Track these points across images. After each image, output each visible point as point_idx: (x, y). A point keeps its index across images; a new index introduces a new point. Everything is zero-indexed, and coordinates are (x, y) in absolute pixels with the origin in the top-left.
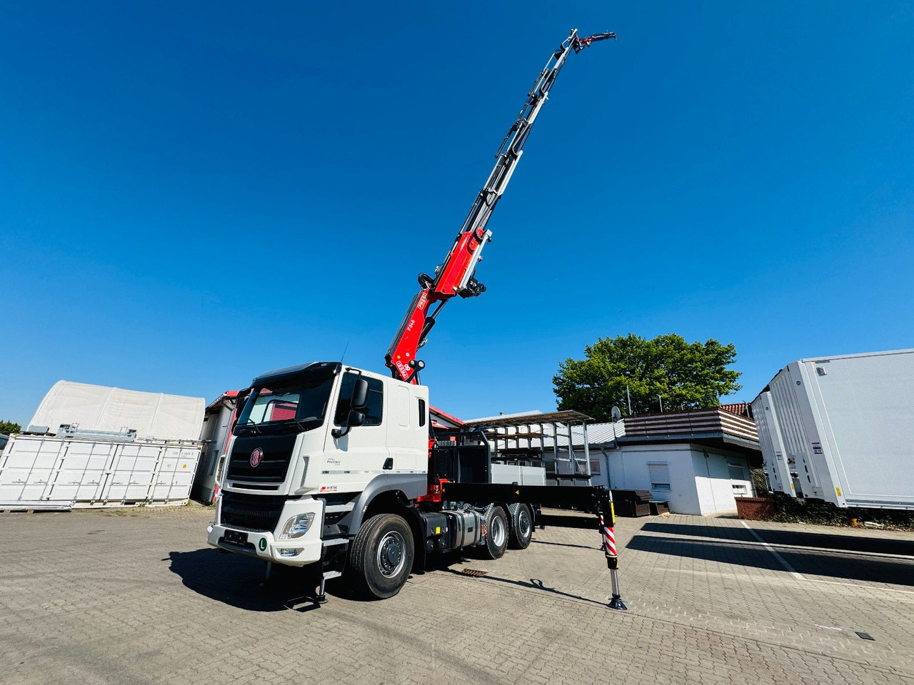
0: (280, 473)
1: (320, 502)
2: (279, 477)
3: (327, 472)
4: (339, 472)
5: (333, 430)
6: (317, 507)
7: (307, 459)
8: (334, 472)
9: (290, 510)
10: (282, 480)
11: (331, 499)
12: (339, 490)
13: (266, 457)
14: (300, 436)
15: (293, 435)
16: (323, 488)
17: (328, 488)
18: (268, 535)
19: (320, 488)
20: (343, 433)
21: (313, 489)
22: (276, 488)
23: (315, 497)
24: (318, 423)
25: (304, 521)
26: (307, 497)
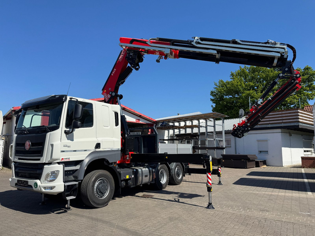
0: (40, 153)
1: (61, 166)
2: (40, 155)
3: (63, 151)
4: (71, 151)
5: (65, 131)
6: (60, 168)
7: (52, 145)
8: (67, 151)
9: (47, 169)
10: (42, 156)
11: (67, 164)
12: (71, 160)
13: (33, 145)
14: (48, 134)
15: (44, 134)
16: (63, 159)
17: (65, 159)
18: (38, 181)
19: (61, 159)
20: (70, 132)
21: (57, 160)
22: (39, 160)
23: (59, 163)
24: (57, 128)
25: (54, 175)
26: (55, 163)
